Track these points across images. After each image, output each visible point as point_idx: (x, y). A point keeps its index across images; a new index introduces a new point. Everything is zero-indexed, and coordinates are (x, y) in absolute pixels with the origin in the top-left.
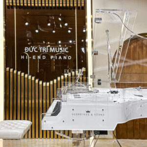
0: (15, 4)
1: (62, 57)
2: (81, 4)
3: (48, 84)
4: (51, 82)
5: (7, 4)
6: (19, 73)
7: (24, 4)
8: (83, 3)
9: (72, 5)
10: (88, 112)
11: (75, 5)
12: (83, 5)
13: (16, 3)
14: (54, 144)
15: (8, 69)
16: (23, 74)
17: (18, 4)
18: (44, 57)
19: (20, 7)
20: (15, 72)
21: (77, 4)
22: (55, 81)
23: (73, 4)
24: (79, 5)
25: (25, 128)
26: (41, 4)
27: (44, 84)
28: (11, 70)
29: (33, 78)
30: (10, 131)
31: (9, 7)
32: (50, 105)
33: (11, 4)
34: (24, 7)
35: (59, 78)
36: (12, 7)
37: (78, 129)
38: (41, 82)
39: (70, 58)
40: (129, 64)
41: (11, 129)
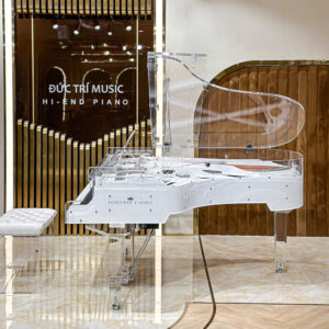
0: (31, 11)
1: (113, 102)
2: (146, 10)
3: (88, 147)
4: (94, 144)
5: (19, 11)
6: (39, 128)
7: (47, 10)
8: (149, 8)
9: (130, 12)
10: (131, 199)
11: (136, 12)
12: (149, 12)
13: (34, 8)
14: (96, 244)
15: (20, 121)
16: (45, 130)
17: (38, 11)
18: (82, 102)
19: (41, 16)
20: (32, 126)
21: (139, 10)
22: (100, 141)
23: (133, 10)
24: (143, 13)
25: (46, 220)
26: (78, 10)
27: (82, 147)
28: (26, 123)
29: (63, 137)
30: (23, 225)
31: (21, 15)
32: (85, 186)
33: (25, 11)
34: (47, 16)
35: (106, 137)
36: (28, 15)
37: (118, 221)
38: (76, 144)
39: (126, 102)
40: (209, 120)
41: (24, 221)
